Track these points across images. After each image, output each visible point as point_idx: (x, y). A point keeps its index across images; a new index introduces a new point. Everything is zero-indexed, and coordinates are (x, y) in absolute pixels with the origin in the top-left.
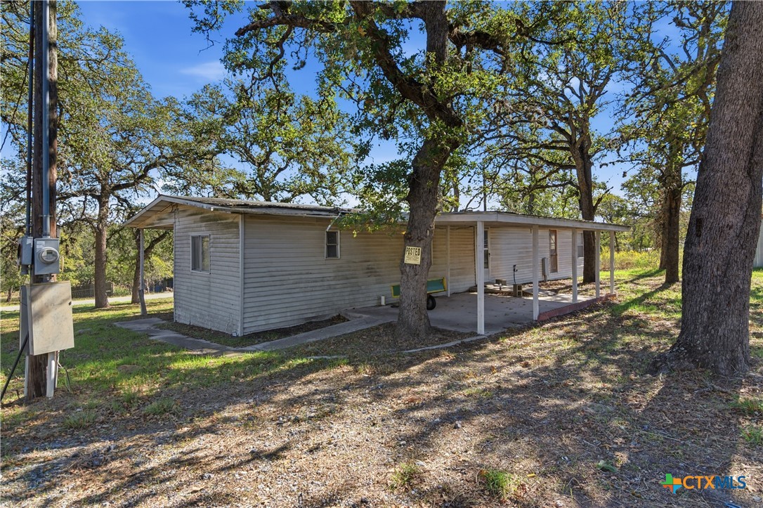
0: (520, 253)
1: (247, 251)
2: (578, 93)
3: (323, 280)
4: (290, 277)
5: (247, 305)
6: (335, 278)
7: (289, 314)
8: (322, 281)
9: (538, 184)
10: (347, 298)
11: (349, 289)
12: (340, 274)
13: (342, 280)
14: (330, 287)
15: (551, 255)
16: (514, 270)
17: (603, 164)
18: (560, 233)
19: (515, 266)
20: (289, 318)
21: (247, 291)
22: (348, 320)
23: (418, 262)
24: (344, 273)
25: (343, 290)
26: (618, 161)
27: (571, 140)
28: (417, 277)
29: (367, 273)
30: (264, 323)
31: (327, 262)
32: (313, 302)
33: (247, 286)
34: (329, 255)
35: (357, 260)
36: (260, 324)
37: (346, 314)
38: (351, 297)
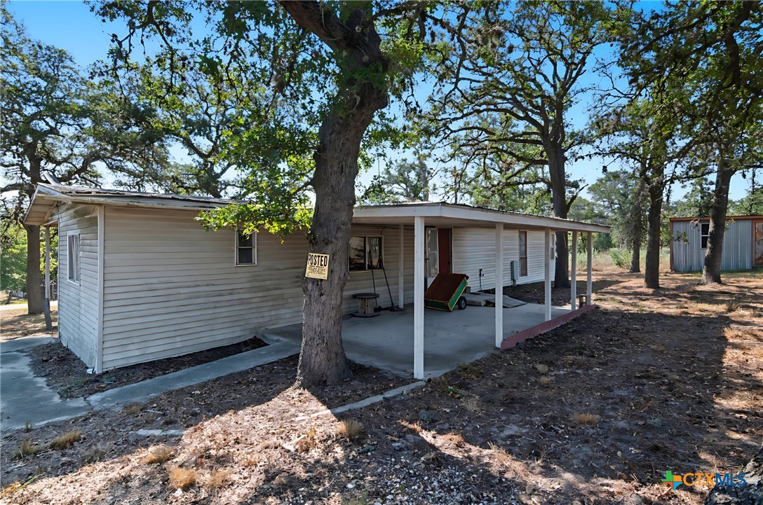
0: (488, 256)
1: (108, 257)
2: (551, 81)
3: (232, 292)
4: (182, 291)
5: (107, 331)
6: (251, 290)
7: (178, 339)
8: (231, 294)
9: (509, 181)
10: (266, 314)
11: (270, 303)
12: (257, 284)
13: (259, 291)
14: (242, 302)
15: (521, 258)
16: (480, 275)
17: (579, 157)
18: (530, 235)
19: (481, 270)
20: (179, 345)
21: (107, 311)
22: (266, 345)
23: (324, 276)
24: (263, 283)
25: (261, 304)
26: (596, 154)
27: (543, 131)
28: (323, 297)
29: (297, 282)
30: (138, 353)
31: (238, 270)
32: (216, 321)
33: (107, 304)
34: (241, 261)
35: (280, 267)
36: (133, 355)
37: (264, 337)
38: (273, 313)
